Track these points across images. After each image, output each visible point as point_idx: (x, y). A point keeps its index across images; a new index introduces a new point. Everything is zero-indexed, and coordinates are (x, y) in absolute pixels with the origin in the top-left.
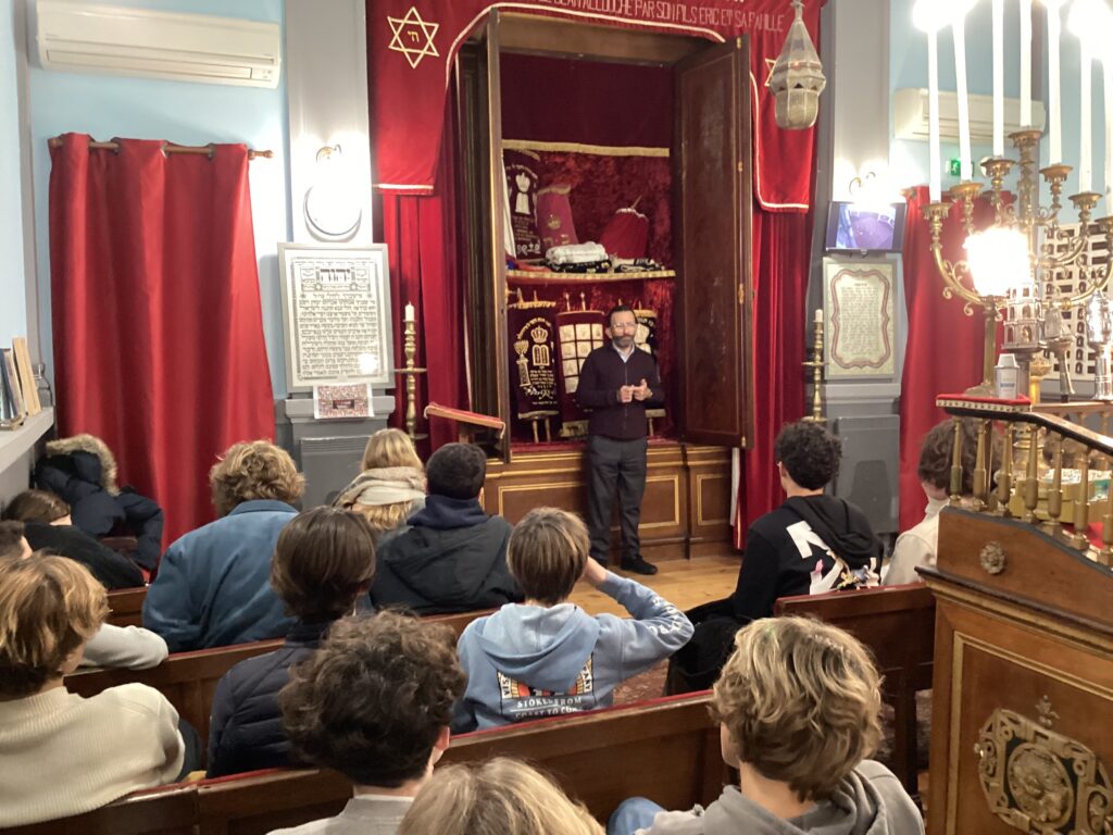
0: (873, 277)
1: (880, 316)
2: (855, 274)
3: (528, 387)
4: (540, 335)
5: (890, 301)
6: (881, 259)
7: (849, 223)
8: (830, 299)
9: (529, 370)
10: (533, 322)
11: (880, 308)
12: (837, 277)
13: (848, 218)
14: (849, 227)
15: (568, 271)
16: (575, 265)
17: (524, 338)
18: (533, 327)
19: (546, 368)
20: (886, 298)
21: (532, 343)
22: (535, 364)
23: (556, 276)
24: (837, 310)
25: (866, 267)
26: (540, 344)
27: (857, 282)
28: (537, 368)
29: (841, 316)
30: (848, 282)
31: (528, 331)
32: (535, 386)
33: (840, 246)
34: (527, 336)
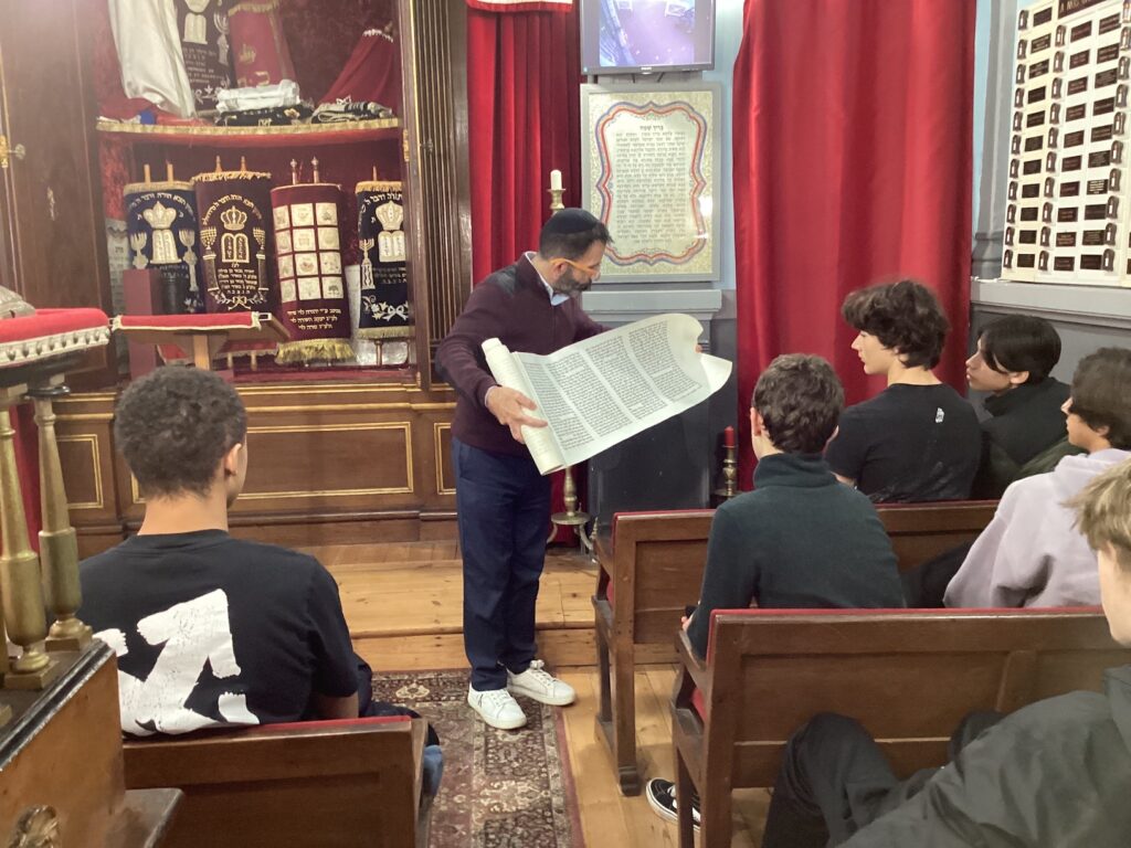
0: (677, 113)
1: (688, 178)
2: (641, 111)
3: (215, 292)
4: (235, 220)
5: (708, 151)
6: (692, 82)
7: (618, 23)
8: (595, 154)
9: (217, 269)
10: (223, 200)
11: (688, 167)
12: (608, 118)
13: (614, 14)
14: (617, 30)
15: (232, 123)
16: (239, 114)
17: (210, 224)
18: (223, 207)
19: (243, 266)
20: (698, 150)
21: (222, 230)
22: (224, 260)
23: (221, 131)
24: (607, 169)
25: (664, 98)
26: (234, 233)
27: (646, 123)
28: (229, 266)
29: (614, 181)
30: (627, 123)
31: (216, 215)
32: (225, 291)
33: (607, 62)
34: (216, 222)
